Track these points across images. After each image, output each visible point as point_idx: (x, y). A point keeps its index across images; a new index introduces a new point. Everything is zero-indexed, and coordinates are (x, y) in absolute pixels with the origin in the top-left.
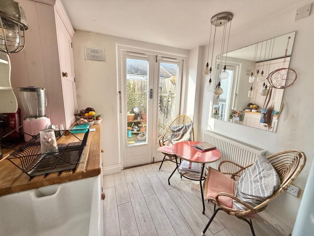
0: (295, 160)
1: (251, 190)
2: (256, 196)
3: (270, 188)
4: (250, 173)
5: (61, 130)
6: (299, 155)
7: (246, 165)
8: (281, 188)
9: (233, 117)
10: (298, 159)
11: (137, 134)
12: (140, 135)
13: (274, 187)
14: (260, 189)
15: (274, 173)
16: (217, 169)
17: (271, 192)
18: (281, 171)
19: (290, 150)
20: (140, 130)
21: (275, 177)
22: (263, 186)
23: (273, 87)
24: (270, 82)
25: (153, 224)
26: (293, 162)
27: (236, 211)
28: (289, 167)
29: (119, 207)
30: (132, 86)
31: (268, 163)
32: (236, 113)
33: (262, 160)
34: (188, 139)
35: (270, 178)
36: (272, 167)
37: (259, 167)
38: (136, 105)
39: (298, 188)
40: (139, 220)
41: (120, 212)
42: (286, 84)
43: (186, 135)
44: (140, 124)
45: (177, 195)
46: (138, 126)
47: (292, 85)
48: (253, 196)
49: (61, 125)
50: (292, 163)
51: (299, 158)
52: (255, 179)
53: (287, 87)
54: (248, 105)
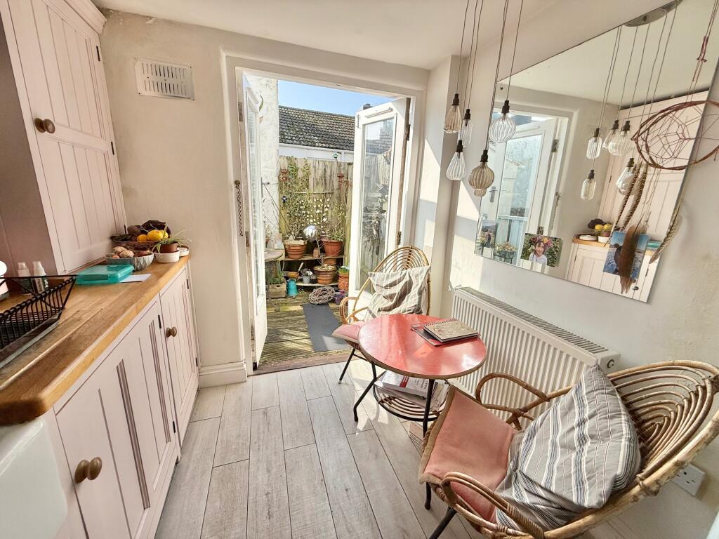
0: (697, 395)
1: (551, 472)
2: (559, 494)
3: (602, 482)
4: (555, 417)
5: (35, 275)
6: (712, 382)
7: (553, 390)
8: (637, 489)
9: (532, 254)
10: (709, 395)
11: (309, 289)
12: (315, 290)
13: (616, 481)
14: (573, 477)
15: (624, 429)
16: (473, 395)
17: (601, 495)
18: (649, 423)
19: (684, 361)
20: (317, 279)
21: (624, 442)
22: (584, 466)
23: (650, 165)
24: (644, 149)
25: (287, 527)
26: (690, 401)
27: (497, 530)
28: (676, 414)
29: (217, 471)
30: (300, 174)
31: (612, 393)
32: (540, 241)
33: (595, 383)
34: (414, 308)
35: (609, 444)
36: (622, 407)
37: (582, 405)
38: (311, 221)
39: (703, 473)
40: (256, 512)
41: (214, 485)
42: (694, 156)
43: (410, 298)
44: (320, 265)
45: (370, 452)
46: (313, 271)
47: (714, 155)
48: (550, 492)
49: (34, 263)
50: (686, 405)
51: (713, 390)
52: (566, 440)
53: (696, 162)
54: (589, 225)
